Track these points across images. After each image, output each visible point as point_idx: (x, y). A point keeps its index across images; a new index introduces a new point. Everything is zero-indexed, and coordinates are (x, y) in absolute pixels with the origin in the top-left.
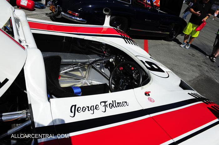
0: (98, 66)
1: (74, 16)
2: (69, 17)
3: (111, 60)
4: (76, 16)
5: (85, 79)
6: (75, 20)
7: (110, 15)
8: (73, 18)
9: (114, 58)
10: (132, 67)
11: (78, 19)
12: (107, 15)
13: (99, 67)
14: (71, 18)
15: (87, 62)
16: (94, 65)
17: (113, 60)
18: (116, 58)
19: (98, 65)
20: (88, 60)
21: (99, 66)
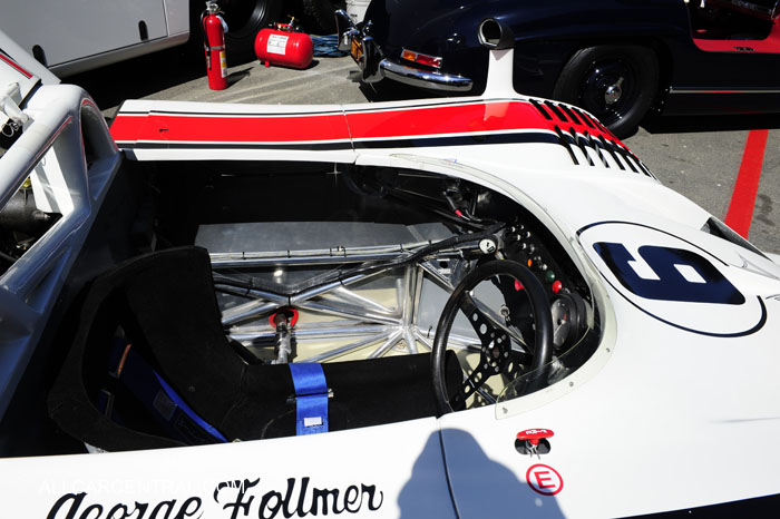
0: (443, 271)
1: (430, 70)
2: (410, 76)
3: (485, 245)
4: (435, 69)
5: (400, 321)
6: (434, 86)
7: (510, 48)
8: (426, 77)
9: (499, 235)
10: (556, 279)
11: (447, 78)
12: (493, 48)
13: (446, 275)
14: (418, 78)
15: (395, 257)
16: (427, 266)
17: (492, 244)
18: (507, 235)
19: (444, 265)
20: (398, 247)
21: (448, 271)
